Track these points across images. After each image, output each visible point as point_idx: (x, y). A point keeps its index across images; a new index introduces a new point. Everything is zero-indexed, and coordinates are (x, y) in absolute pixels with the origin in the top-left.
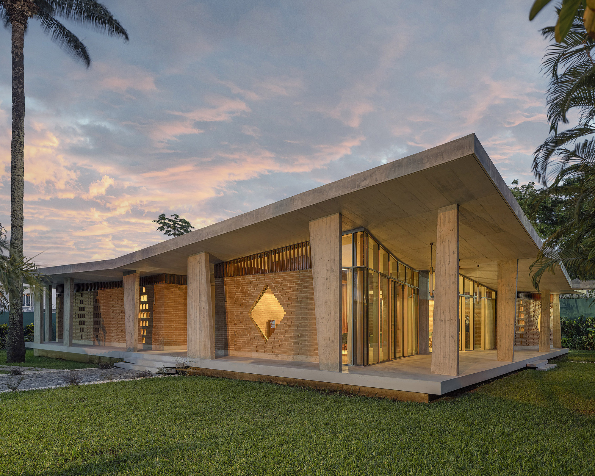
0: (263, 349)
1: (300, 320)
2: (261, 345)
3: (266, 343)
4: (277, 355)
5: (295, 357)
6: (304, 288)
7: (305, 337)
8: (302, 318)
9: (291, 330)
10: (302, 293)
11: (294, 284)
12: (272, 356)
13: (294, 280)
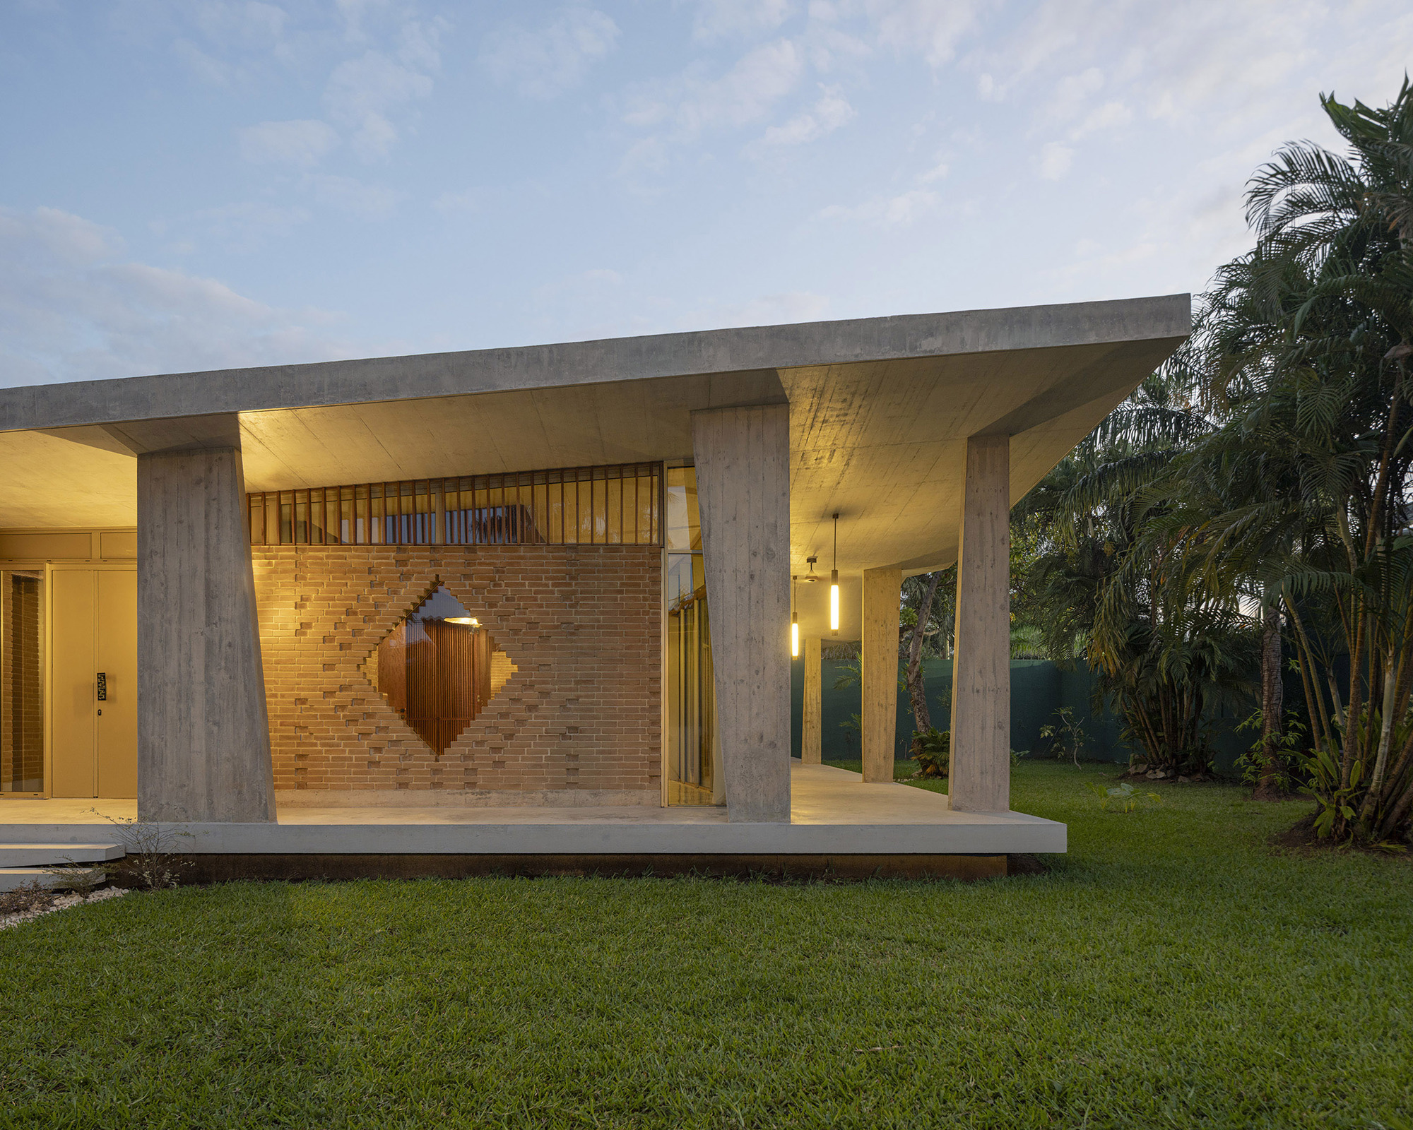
0: (426, 779)
1: (570, 690)
2: (414, 766)
3: (437, 760)
4: (481, 793)
5: (550, 796)
6: (585, 599)
7: (590, 738)
8: (577, 682)
9: (536, 717)
10: (577, 613)
11: (547, 585)
12: (463, 797)
13: (547, 572)
